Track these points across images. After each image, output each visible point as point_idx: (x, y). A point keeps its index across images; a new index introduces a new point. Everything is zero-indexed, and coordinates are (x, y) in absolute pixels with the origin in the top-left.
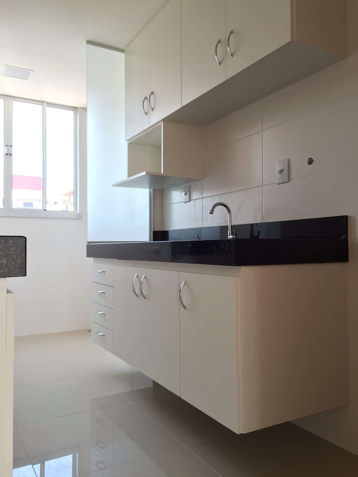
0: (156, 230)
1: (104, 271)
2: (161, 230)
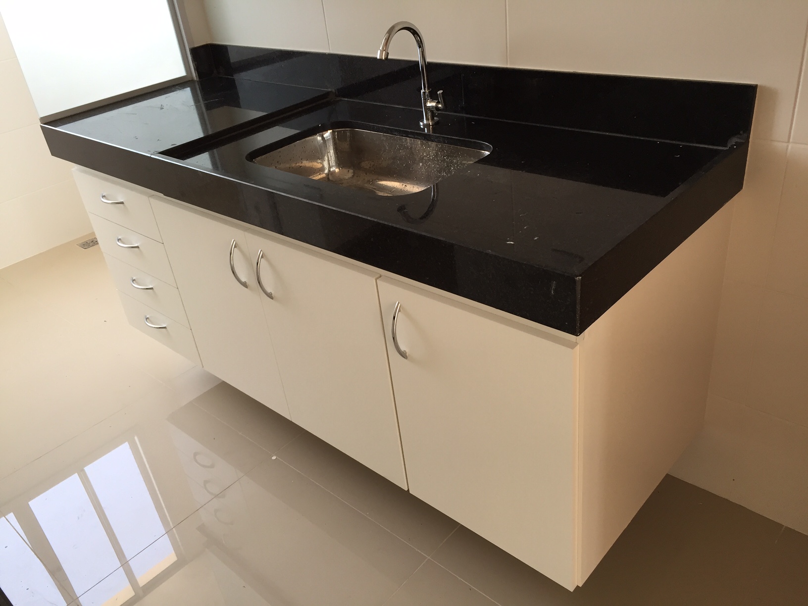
0: (196, 45)
1: (122, 201)
2: (209, 42)
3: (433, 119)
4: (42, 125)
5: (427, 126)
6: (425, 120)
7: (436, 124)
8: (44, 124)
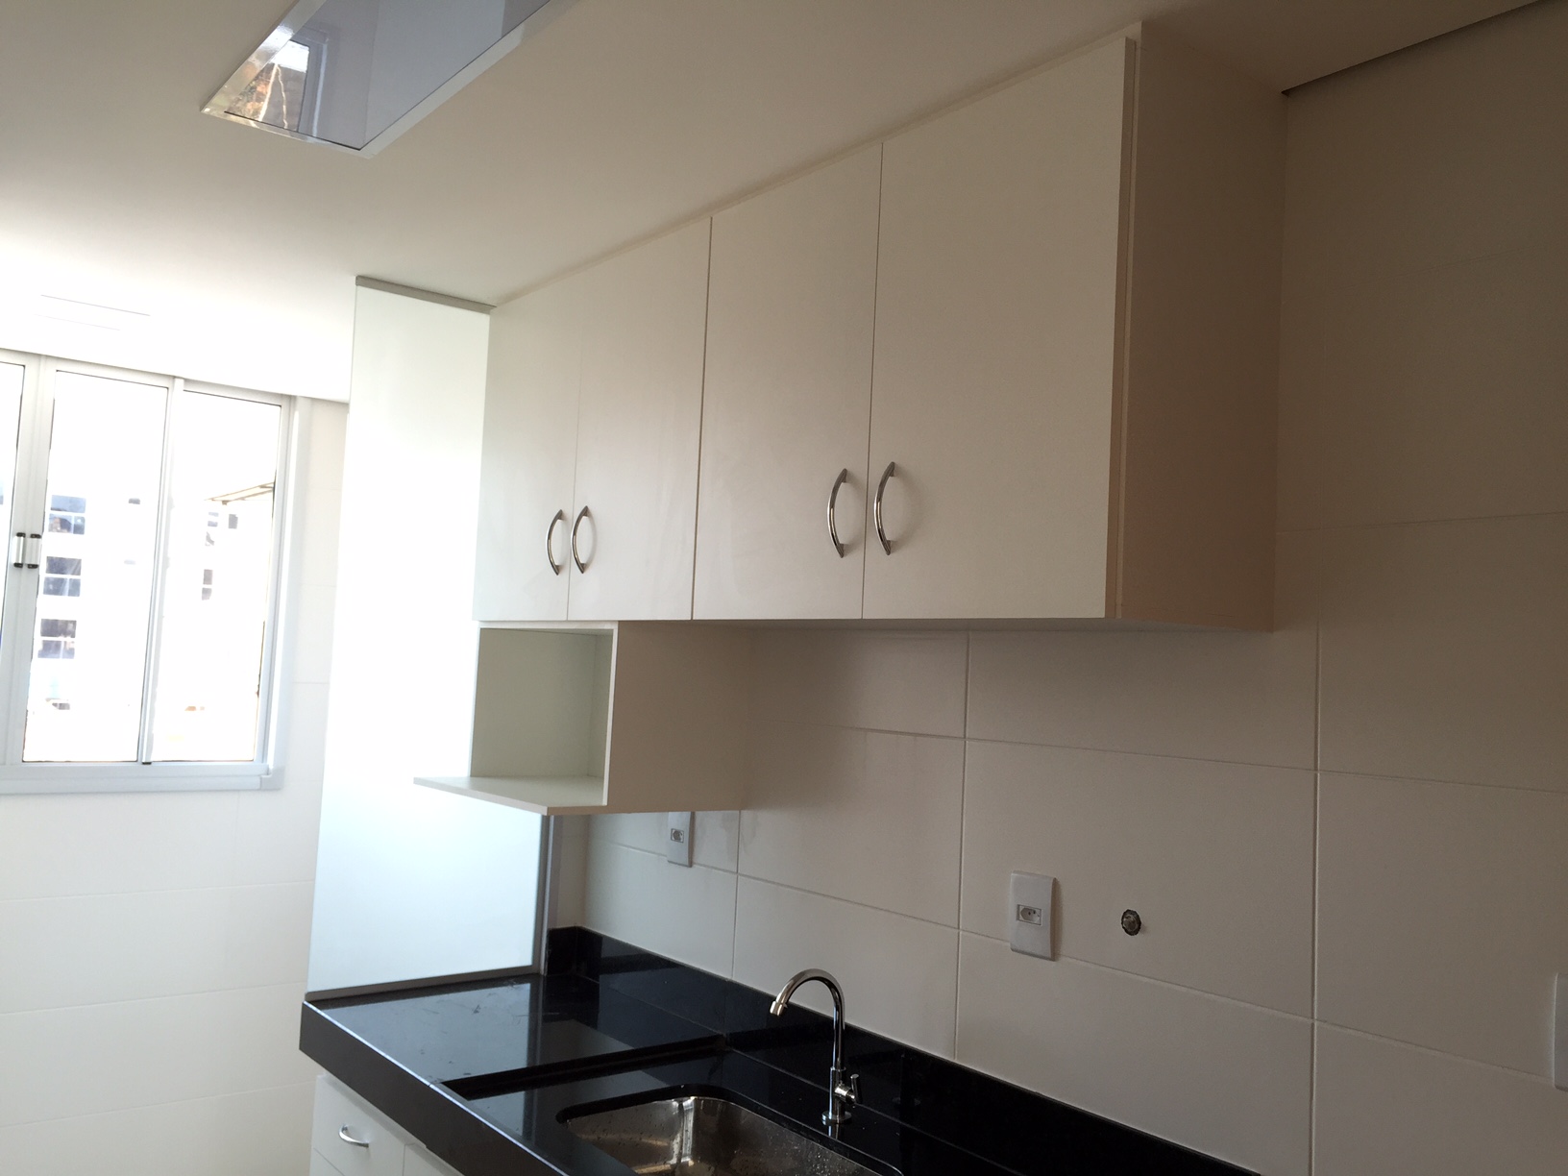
0: (560, 926)
1: (367, 1141)
2: (579, 925)
3: (842, 1114)
4: (306, 1003)
5: (832, 1123)
6: (830, 1113)
7: (845, 1123)
8: (310, 1002)
